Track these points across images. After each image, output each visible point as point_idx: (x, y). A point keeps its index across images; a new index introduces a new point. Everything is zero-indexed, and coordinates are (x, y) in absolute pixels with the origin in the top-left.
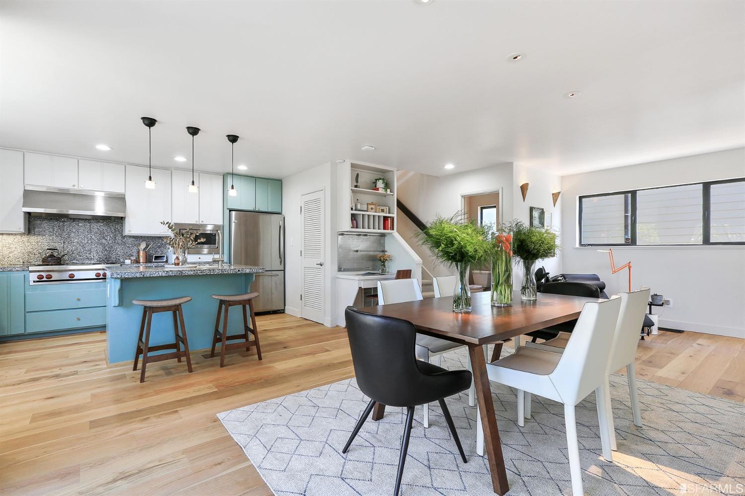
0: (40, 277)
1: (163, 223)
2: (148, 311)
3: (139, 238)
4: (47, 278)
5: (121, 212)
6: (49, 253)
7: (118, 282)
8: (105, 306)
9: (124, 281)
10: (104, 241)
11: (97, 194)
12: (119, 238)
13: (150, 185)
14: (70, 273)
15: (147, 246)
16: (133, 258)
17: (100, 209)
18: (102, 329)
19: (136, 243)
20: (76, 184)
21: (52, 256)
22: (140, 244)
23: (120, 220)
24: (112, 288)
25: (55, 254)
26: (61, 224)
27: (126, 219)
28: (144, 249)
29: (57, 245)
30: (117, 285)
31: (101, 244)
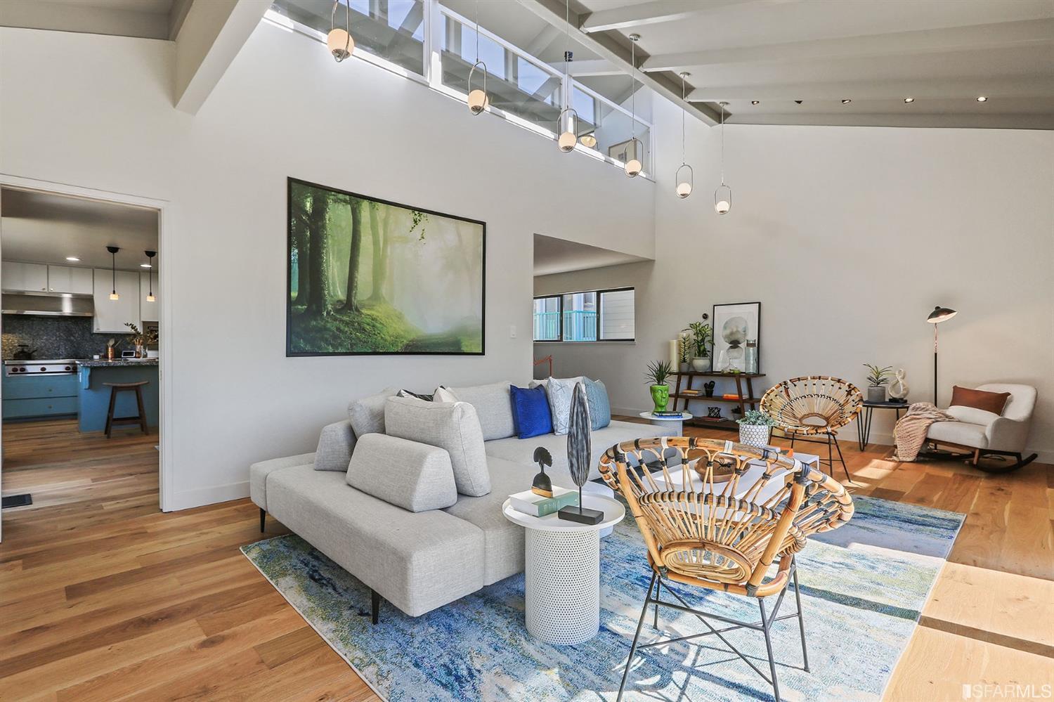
0: (15, 370)
1: (127, 325)
2: (115, 390)
3: (107, 336)
4: (21, 371)
5: (88, 312)
6: (20, 349)
7: (89, 370)
8: (76, 396)
9: (93, 369)
10: (72, 338)
11: (65, 295)
12: (87, 335)
13: (114, 297)
14: (42, 366)
15: (116, 342)
16: (102, 354)
17: (67, 309)
18: (74, 416)
19: (105, 339)
20: (46, 287)
21: (22, 352)
22: (108, 341)
23: (90, 320)
24: (83, 376)
25: (26, 350)
26: (31, 322)
27: (95, 318)
28: (113, 346)
29: (26, 342)
30: (88, 372)
31: (69, 340)
